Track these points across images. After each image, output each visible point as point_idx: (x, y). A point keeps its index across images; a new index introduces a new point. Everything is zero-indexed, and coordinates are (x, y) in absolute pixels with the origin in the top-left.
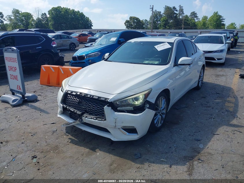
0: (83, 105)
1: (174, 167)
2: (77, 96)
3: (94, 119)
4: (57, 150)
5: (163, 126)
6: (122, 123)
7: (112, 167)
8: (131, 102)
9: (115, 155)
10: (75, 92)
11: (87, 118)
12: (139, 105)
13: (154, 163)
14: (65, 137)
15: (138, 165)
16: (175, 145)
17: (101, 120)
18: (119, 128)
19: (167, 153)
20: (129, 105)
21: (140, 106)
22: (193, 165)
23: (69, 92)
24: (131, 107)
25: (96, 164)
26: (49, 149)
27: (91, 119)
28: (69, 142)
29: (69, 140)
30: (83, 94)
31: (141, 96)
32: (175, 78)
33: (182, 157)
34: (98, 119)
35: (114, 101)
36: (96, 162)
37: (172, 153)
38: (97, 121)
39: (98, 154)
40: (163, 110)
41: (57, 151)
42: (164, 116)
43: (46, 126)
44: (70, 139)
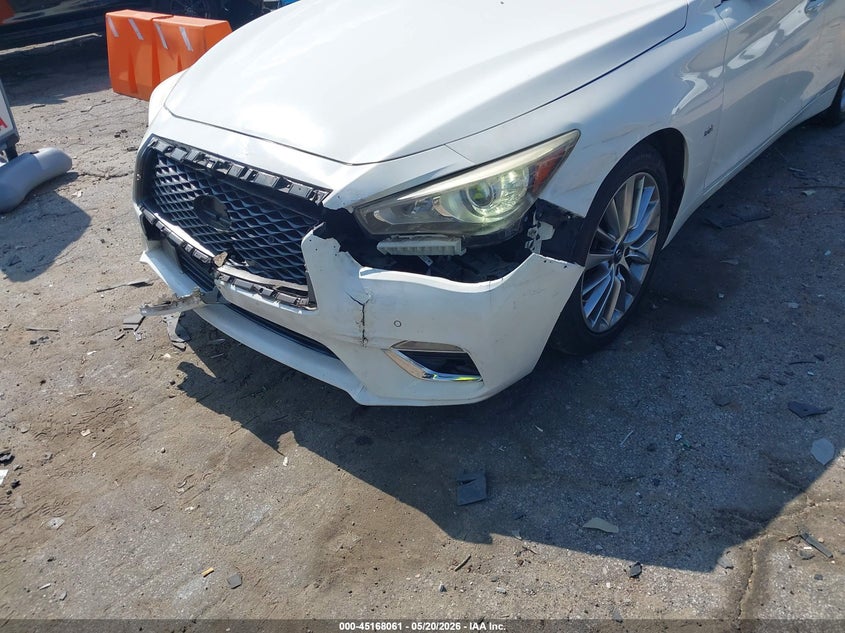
0: (218, 219)
1: (654, 573)
2: (186, 167)
3: (264, 296)
4: (114, 427)
5: (630, 319)
6: (398, 324)
7: (333, 547)
8: (453, 210)
9: (361, 474)
10: (184, 147)
11: (233, 288)
12: (496, 229)
13: (549, 540)
14: (168, 356)
15: (465, 549)
16: (679, 436)
17: (295, 305)
18: (384, 350)
19: (628, 480)
20: (443, 226)
21: (502, 232)
22: (764, 570)
23: (161, 147)
24: (450, 237)
25: (261, 522)
26: (78, 420)
27: (253, 290)
28: (179, 382)
29: (181, 373)
30: (213, 158)
31: (512, 177)
32: (724, 63)
33: (709, 515)
34: (283, 295)
35: (359, 207)
36: (265, 508)
37: (656, 483)
38: (276, 304)
39: (286, 460)
40: (637, 243)
41: (109, 431)
42: (641, 273)
43: (108, 297)
44: (184, 366)
